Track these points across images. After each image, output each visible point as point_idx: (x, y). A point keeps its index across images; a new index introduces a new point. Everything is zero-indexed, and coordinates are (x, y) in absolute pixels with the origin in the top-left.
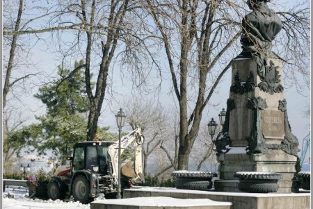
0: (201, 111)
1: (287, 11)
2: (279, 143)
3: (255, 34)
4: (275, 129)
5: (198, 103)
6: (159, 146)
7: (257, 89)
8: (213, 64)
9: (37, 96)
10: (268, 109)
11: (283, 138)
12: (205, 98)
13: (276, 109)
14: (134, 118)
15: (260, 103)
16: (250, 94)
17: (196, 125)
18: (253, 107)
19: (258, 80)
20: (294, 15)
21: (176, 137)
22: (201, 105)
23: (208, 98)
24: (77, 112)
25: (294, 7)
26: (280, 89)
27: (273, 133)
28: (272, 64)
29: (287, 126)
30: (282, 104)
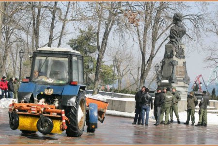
0: (152, 59)
1: (195, 14)
2: (182, 79)
3: (175, 34)
4: (181, 73)
5: (151, 56)
6: (129, 73)
7: (174, 57)
8: (159, 38)
9: (68, 44)
10: (179, 65)
11: (184, 77)
12: (154, 53)
13: (182, 65)
14: (117, 57)
15: (175, 63)
16: (171, 59)
17: (149, 67)
18: (172, 64)
19: (175, 53)
20: (198, 16)
21: (139, 68)
22: (152, 57)
23: (155, 54)
24: (88, 53)
25: (198, 13)
26: (184, 57)
27: (180, 75)
28: (181, 47)
29: (186, 72)
30: (184, 63)
